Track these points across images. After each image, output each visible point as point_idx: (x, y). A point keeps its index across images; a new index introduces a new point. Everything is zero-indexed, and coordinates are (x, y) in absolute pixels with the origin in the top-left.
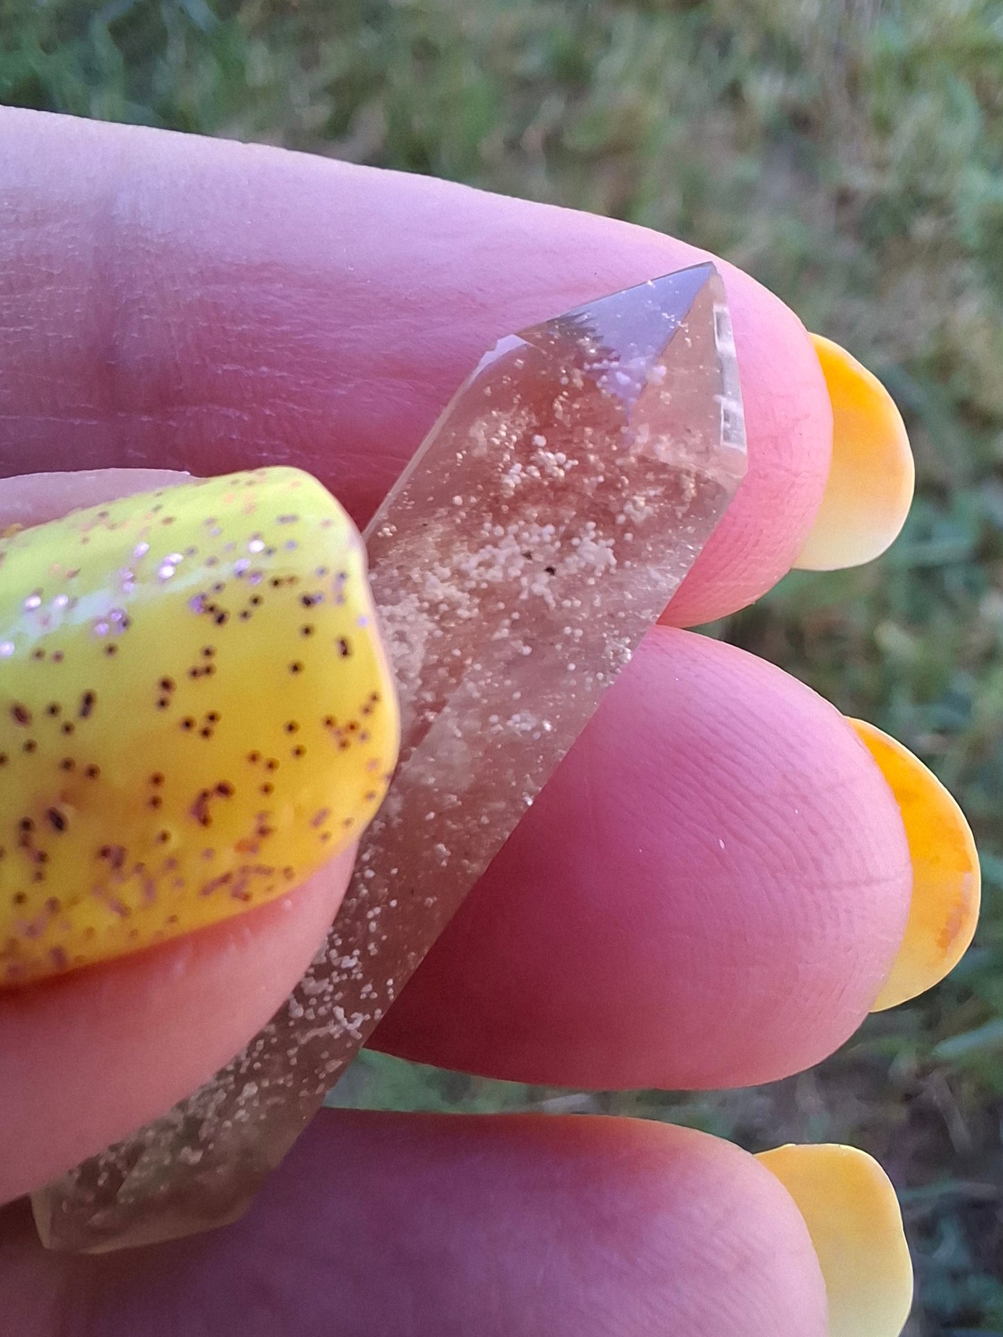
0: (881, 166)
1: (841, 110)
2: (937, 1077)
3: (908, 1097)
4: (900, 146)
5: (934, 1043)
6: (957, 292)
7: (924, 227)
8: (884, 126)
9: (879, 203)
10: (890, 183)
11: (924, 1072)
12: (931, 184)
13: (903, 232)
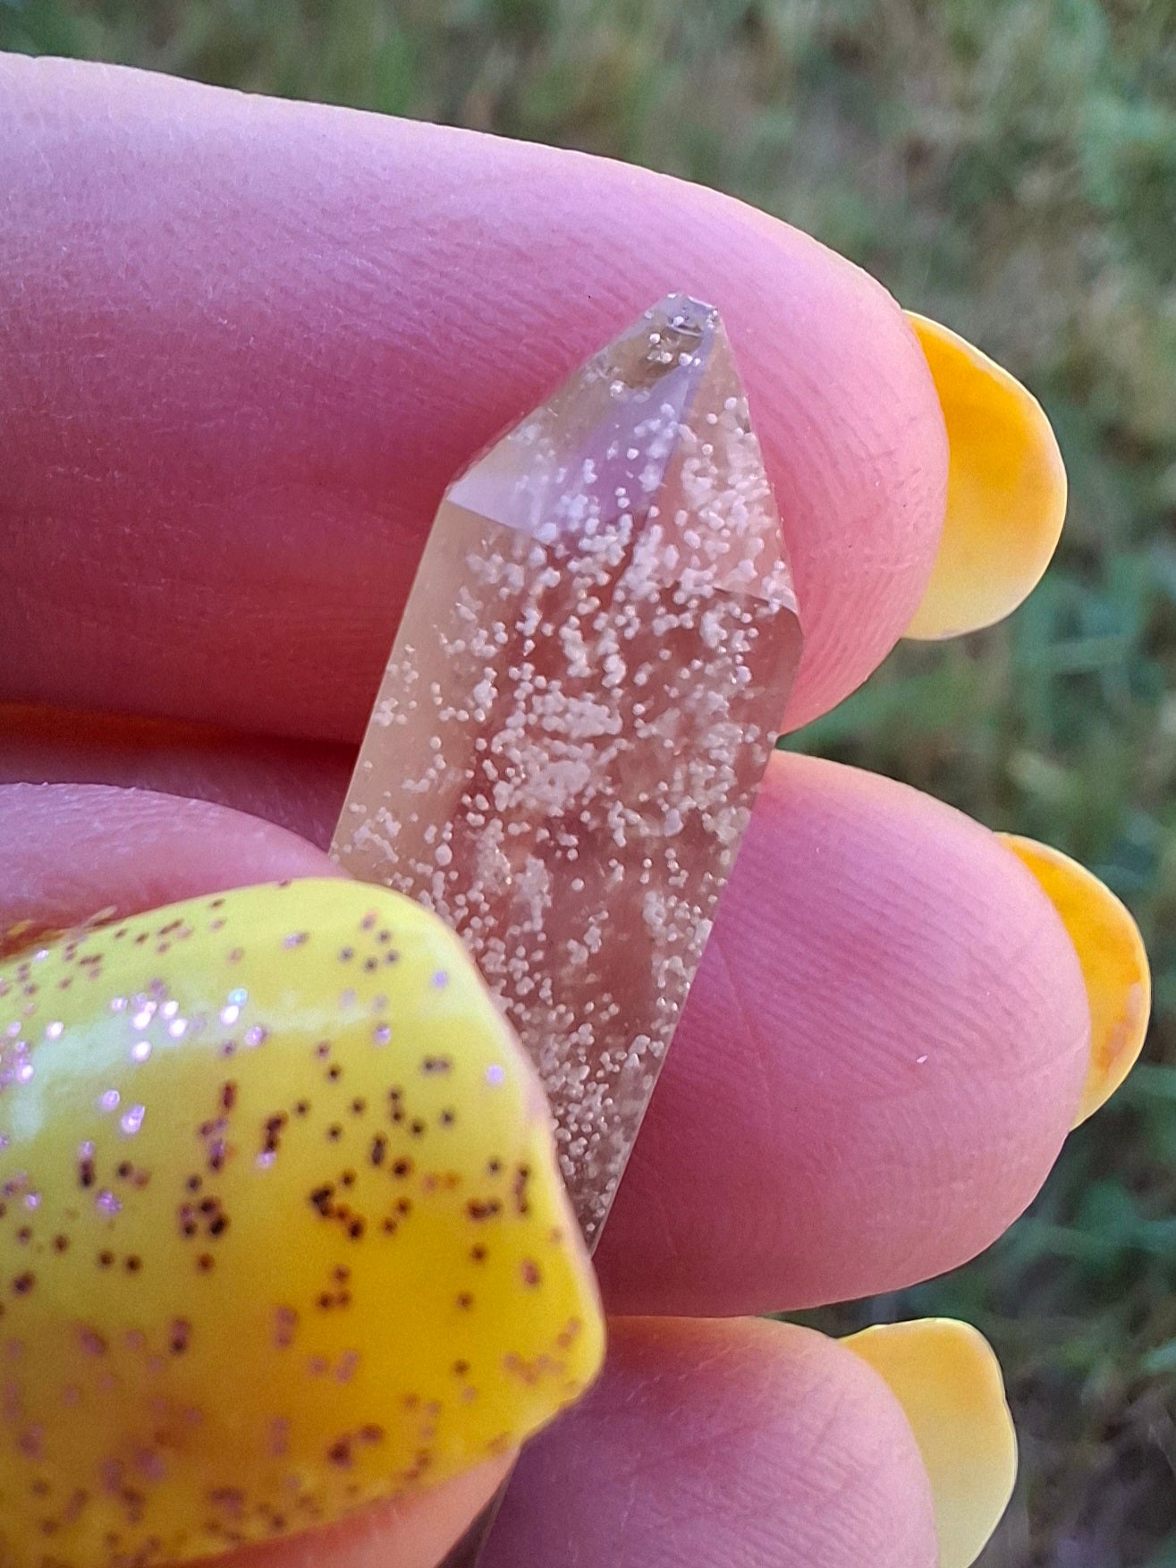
0: (966, 104)
1: (903, 31)
2: (1153, 1399)
3: (1112, 1432)
4: (993, 74)
5: (1142, 1351)
6: (1090, 273)
7: (1036, 186)
8: (967, 49)
9: (970, 156)
10: (982, 128)
11: (1134, 1392)
12: (1040, 124)
13: (1005, 194)
